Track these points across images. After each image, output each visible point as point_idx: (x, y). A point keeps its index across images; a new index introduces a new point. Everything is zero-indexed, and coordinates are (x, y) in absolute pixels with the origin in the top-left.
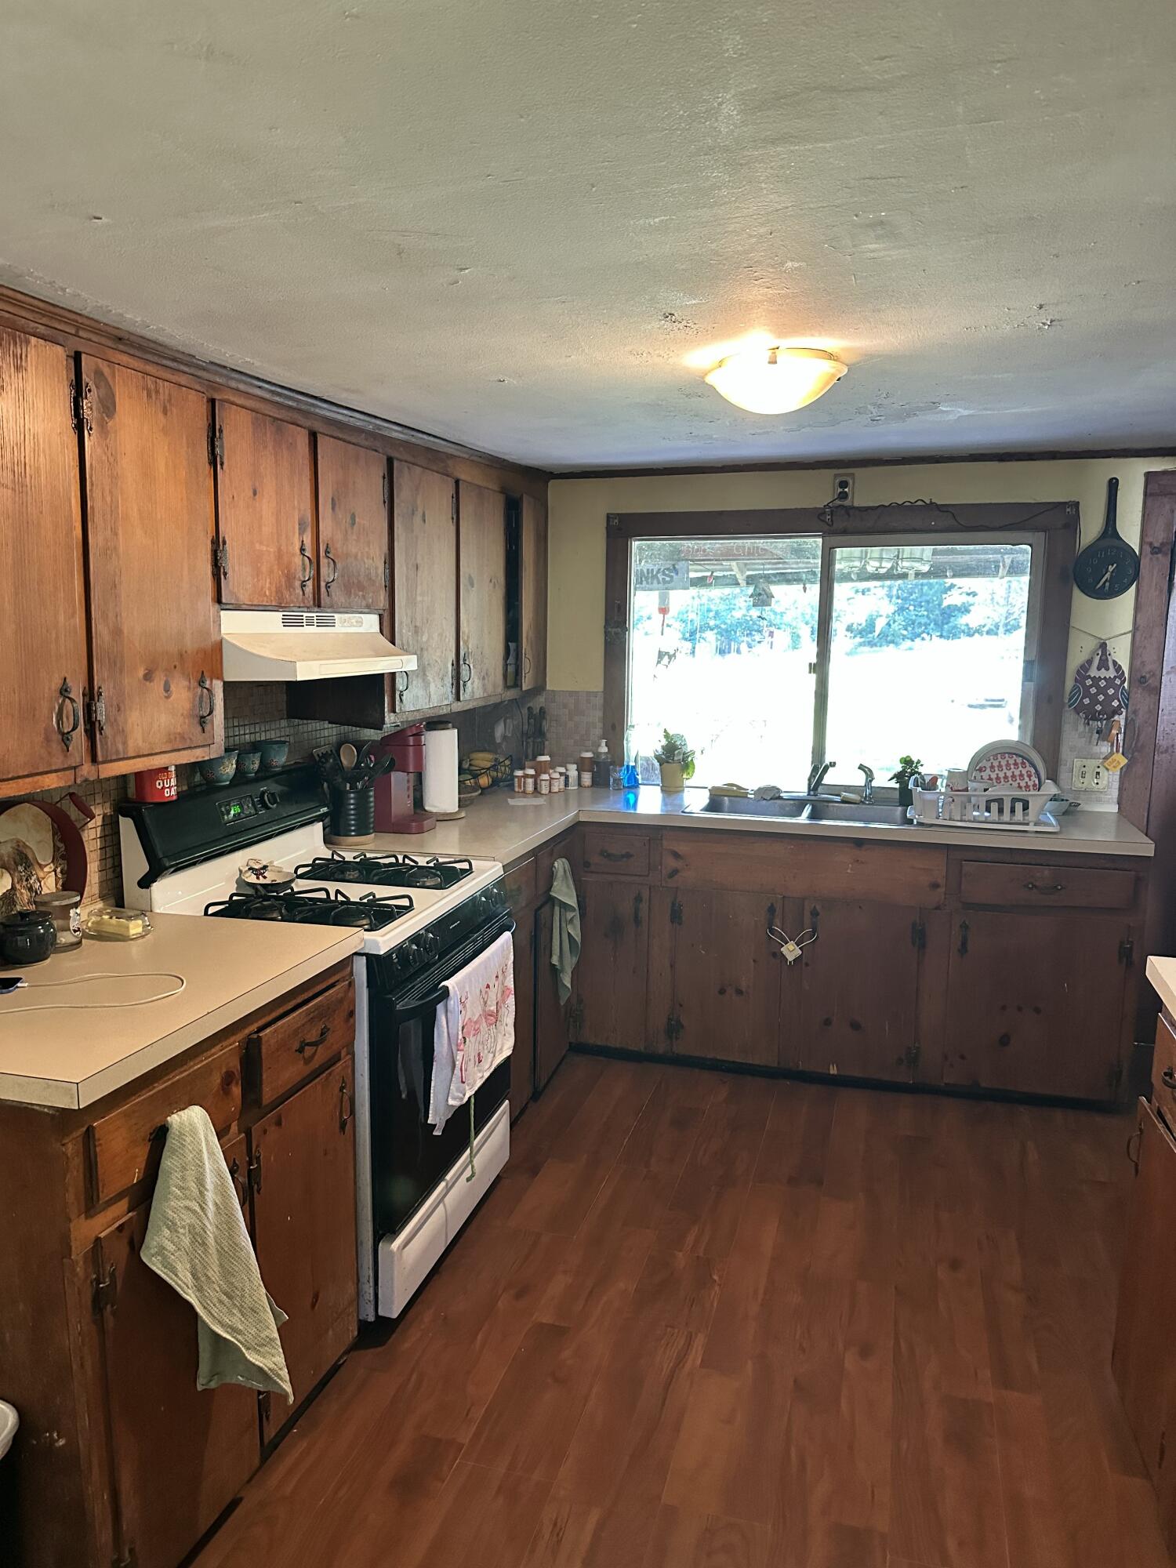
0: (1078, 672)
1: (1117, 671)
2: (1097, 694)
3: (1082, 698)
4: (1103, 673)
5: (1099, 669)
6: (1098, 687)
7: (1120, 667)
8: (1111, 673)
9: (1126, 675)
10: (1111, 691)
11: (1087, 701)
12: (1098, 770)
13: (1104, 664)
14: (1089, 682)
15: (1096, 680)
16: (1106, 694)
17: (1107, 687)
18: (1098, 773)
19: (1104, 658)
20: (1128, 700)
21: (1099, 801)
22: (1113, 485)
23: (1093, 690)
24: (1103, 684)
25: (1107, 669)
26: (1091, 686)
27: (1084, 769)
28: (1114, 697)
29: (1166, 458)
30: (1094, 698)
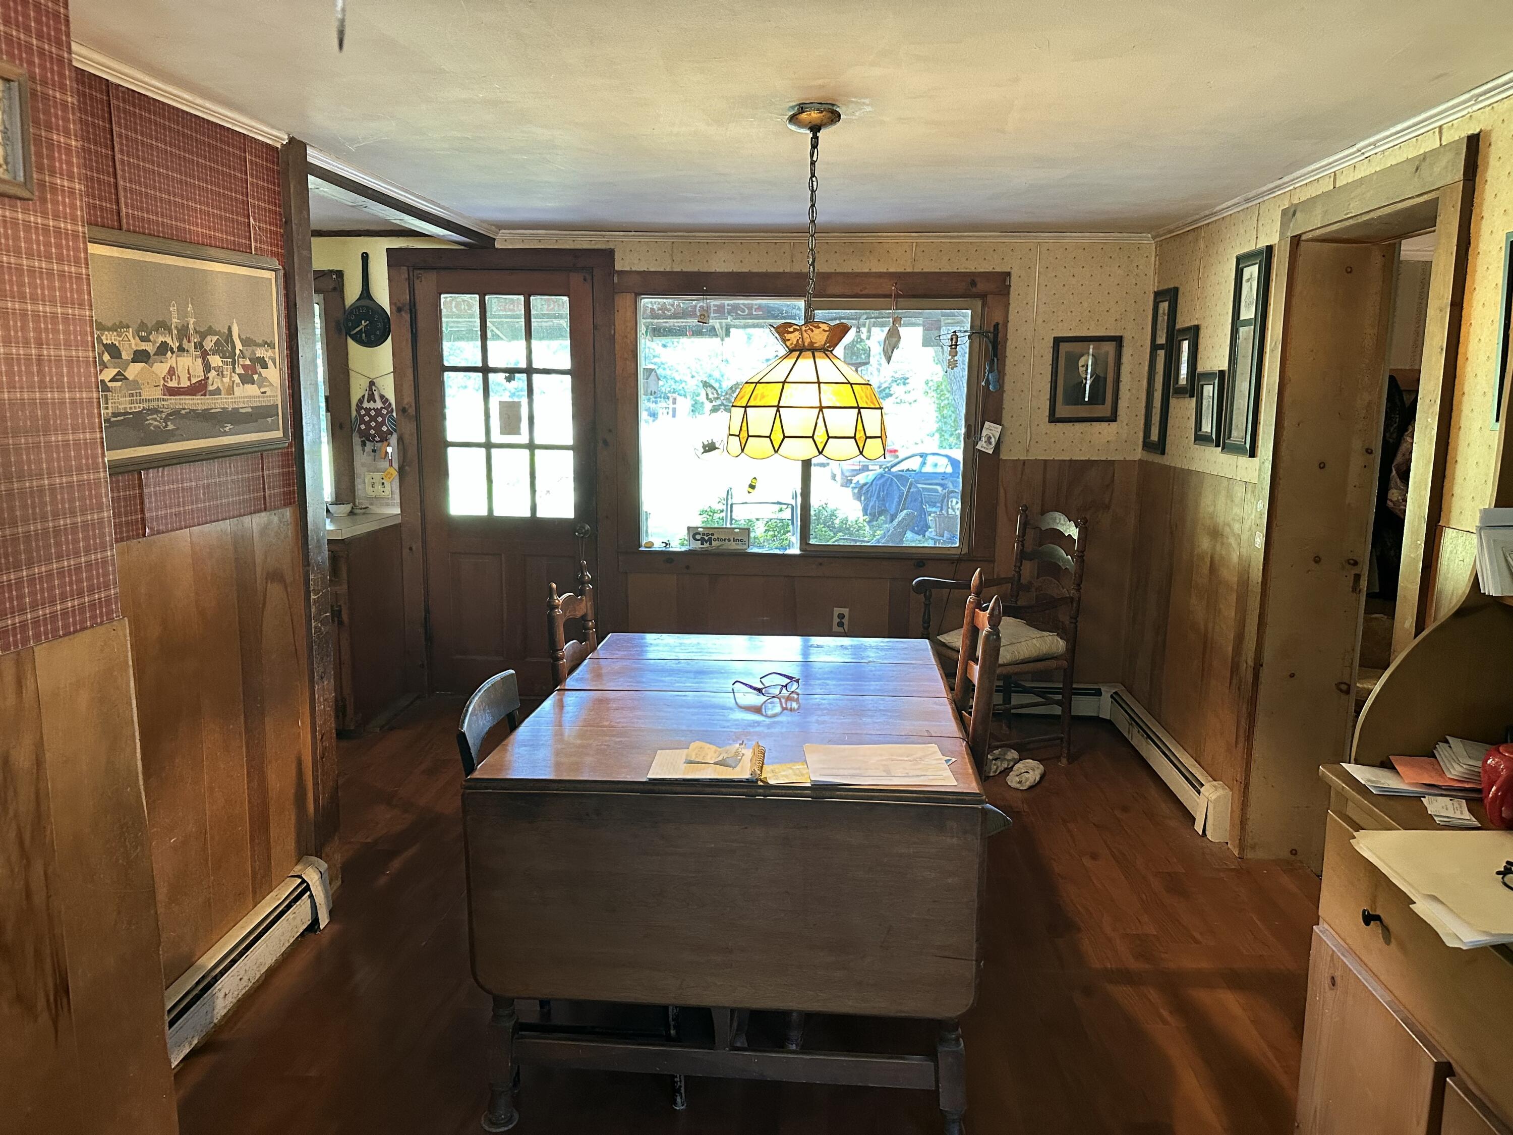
0: (357, 404)
1: (384, 403)
2: (370, 421)
3: (359, 426)
4: (371, 405)
5: (369, 402)
6: (370, 416)
7: (387, 400)
8: (379, 404)
9: (394, 406)
10: (380, 419)
11: (363, 427)
12: (383, 481)
13: (371, 398)
14: (363, 412)
15: (368, 410)
16: (376, 421)
17: (377, 416)
18: (383, 484)
19: (371, 393)
20: (395, 426)
21: (387, 505)
22: (365, 258)
23: (367, 418)
24: (373, 413)
25: (375, 402)
26: (364, 415)
27: (373, 481)
28: (383, 423)
29: (401, 238)
30: (367, 424)
